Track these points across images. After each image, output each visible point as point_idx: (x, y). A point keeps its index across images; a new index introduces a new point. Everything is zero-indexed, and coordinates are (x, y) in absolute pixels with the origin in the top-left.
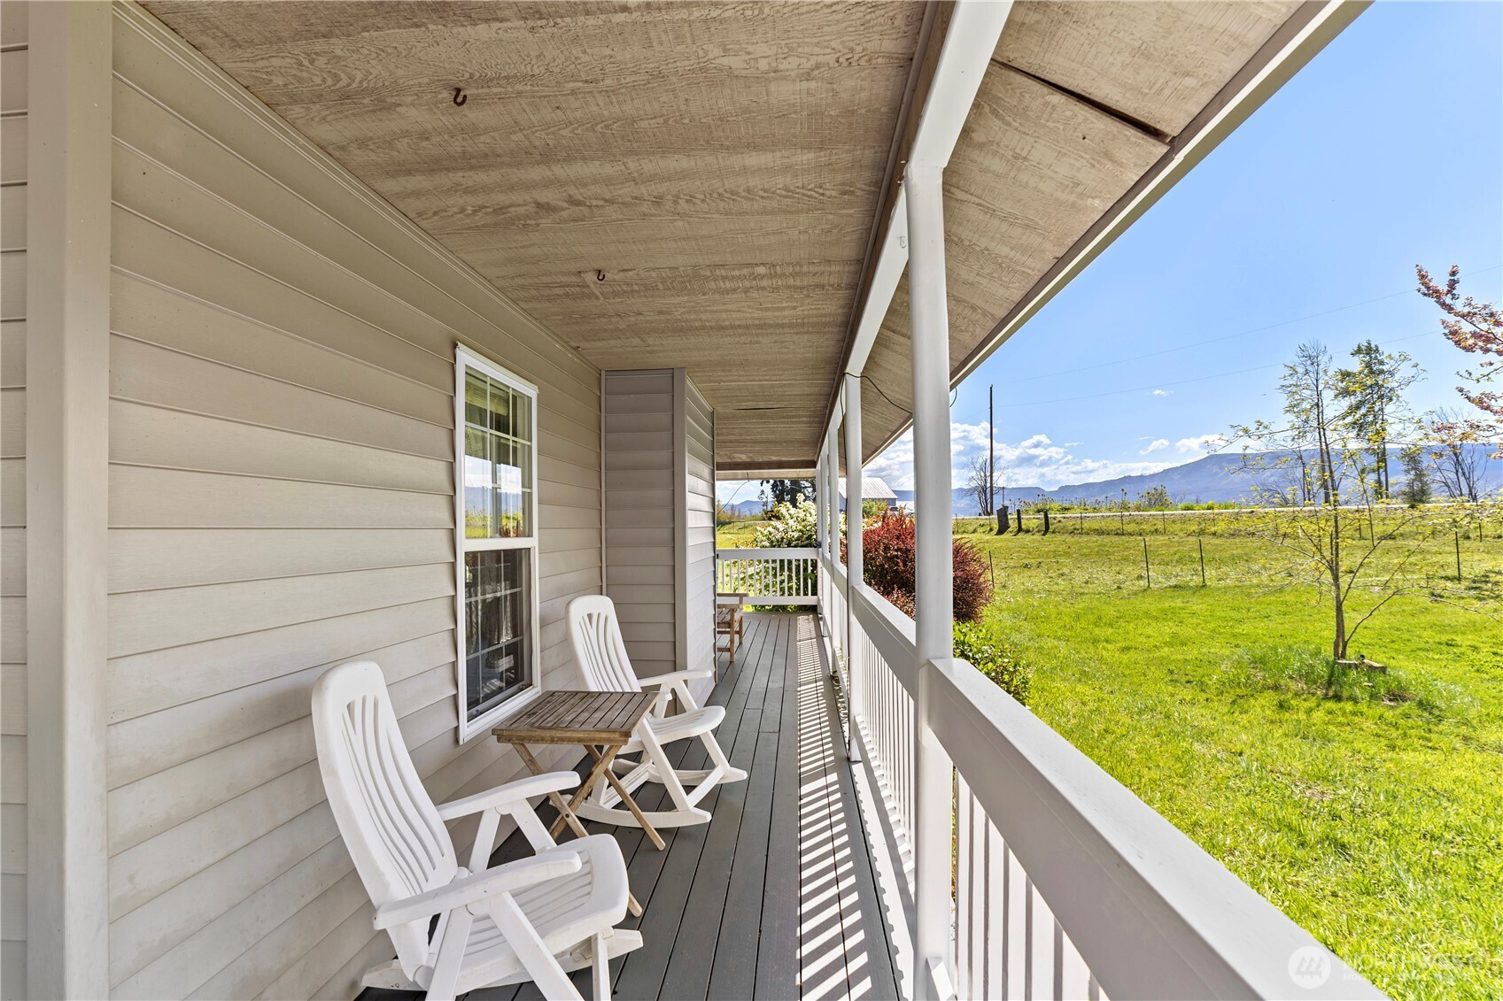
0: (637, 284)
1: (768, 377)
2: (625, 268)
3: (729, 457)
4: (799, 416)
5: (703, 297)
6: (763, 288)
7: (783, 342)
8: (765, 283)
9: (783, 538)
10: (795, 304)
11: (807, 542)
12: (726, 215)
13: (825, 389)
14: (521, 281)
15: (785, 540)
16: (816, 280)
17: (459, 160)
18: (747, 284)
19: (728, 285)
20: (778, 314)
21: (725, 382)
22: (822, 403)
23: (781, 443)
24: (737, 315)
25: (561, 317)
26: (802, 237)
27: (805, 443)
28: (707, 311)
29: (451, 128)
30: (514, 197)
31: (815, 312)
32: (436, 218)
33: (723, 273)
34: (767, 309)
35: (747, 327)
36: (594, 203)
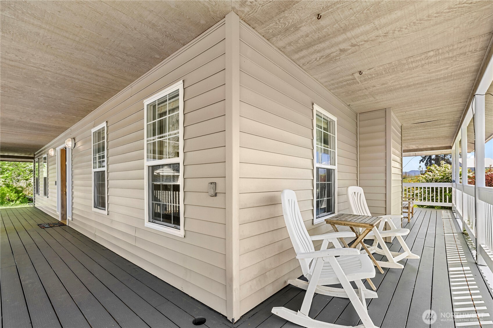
0: (374, 74)
1: (430, 106)
2: (370, 68)
3: (407, 147)
4: (445, 124)
5: (402, 73)
6: (431, 63)
7: (439, 87)
8: (433, 59)
9: (433, 179)
10: (448, 66)
11: (446, 180)
12: (416, 32)
13: (461, 108)
14: (332, 82)
15: (434, 179)
16: (461, 51)
17: (317, 41)
18: (423, 62)
19: (414, 65)
20: (438, 73)
21: (408, 111)
22: (458, 116)
23: (433, 138)
24: (417, 78)
25: (345, 94)
26: (455, 30)
27: (446, 137)
28: (403, 79)
29: (315, 30)
30: (333, 50)
31: (459, 68)
32: (308, 64)
33: (412, 60)
34: (433, 72)
35: (422, 83)
36: (361, 43)
